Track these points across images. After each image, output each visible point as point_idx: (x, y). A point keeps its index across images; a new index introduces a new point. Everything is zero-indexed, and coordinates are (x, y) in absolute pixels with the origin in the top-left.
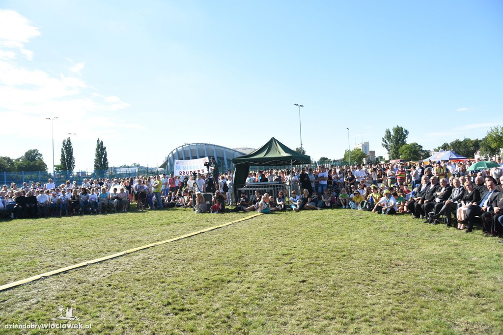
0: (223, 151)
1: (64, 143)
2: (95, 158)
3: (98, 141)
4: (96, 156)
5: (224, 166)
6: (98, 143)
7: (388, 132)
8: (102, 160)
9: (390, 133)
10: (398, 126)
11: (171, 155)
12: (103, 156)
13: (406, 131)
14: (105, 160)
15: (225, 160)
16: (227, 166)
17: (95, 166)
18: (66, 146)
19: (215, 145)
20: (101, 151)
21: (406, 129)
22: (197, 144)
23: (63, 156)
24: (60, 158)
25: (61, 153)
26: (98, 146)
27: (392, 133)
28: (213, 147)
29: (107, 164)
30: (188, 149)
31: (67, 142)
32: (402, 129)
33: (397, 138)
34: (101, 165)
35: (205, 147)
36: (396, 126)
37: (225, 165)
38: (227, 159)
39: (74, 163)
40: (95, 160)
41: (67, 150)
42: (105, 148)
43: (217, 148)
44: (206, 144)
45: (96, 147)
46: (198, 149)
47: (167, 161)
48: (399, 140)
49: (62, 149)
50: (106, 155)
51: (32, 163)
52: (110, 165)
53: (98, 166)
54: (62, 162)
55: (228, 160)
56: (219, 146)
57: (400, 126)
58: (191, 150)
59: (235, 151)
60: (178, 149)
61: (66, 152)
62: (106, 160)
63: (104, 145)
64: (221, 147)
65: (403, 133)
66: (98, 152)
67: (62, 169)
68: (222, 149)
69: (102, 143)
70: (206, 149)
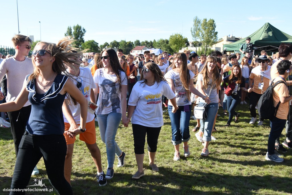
7: (70, 30)
9: (71, 30)
10: (78, 25)
13: (84, 30)
21: (84, 28)
27: (73, 31)
32: (81, 27)
33: (77, 34)
36: (76, 25)
48: (78, 37)
57: (79, 25)
65: (81, 31)
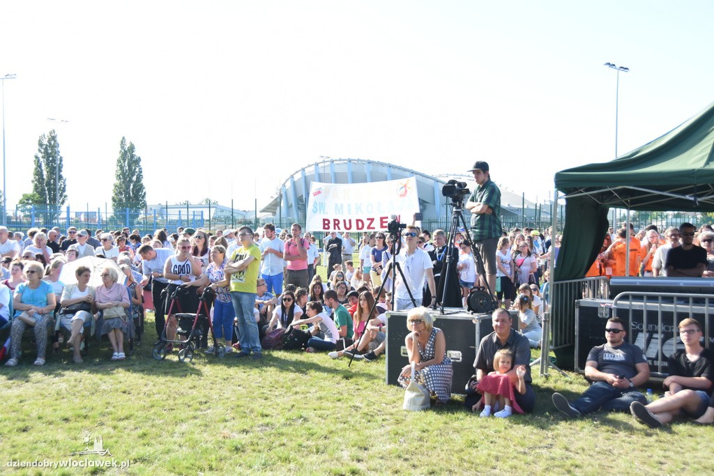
1: (41, 144)
2: (115, 180)
3: (123, 142)
4: (118, 177)
6: (122, 147)
8: (131, 187)
11: (289, 185)
12: (134, 178)
14: (139, 188)
17: (114, 200)
18: (46, 149)
20: (129, 164)
22: (350, 161)
23: (38, 173)
24: (32, 177)
25: (34, 166)
26: (124, 155)
29: (143, 197)
30: (328, 171)
31: (49, 141)
34: (128, 198)
39: (64, 190)
40: (115, 186)
41: (48, 160)
42: (139, 159)
43: (396, 171)
45: (118, 156)
47: (281, 196)
49: (37, 157)
50: (139, 178)
53: (121, 201)
59: (437, 181)
60: (307, 170)
61: (47, 164)
62: (142, 187)
63: (137, 153)
66: (122, 167)
67: (35, 202)
68: (407, 174)
69: (132, 148)
70: (371, 172)
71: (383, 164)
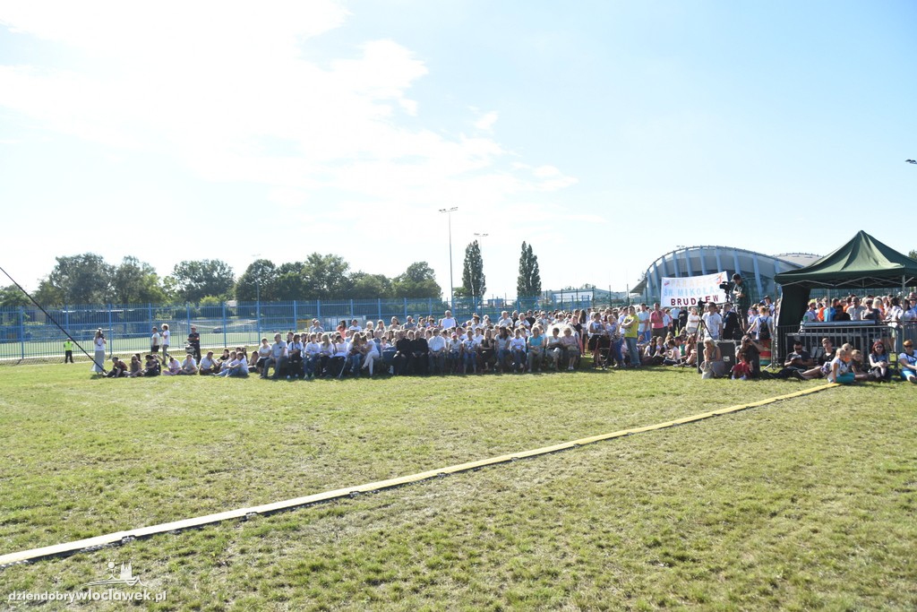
0: (752, 260)
1: (467, 251)
2: (519, 275)
3: (524, 246)
4: (521, 272)
5: (755, 289)
6: (523, 249)
8: (531, 279)
11: (652, 269)
12: (533, 272)
14: (536, 279)
15: (757, 278)
16: (760, 289)
17: (518, 289)
18: (471, 255)
19: (736, 250)
20: (529, 262)
22: (702, 247)
23: (466, 272)
24: (462, 276)
25: (463, 268)
26: (524, 255)
28: (732, 254)
29: (540, 285)
30: (684, 257)
31: (473, 249)
34: (528, 286)
35: (716, 254)
37: (756, 286)
38: (761, 276)
39: (484, 284)
40: (519, 278)
41: (472, 262)
42: (536, 257)
43: (742, 254)
44: (718, 248)
45: (520, 256)
46: (704, 257)
47: (646, 279)
49: (466, 261)
50: (537, 271)
51: (418, 285)
52: (544, 288)
53: (523, 289)
54: (465, 284)
55: (764, 278)
56: (744, 251)
58: (690, 259)
59: (778, 260)
60: (666, 257)
61: (472, 266)
62: (538, 278)
63: (534, 253)
64: (749, 252)
66: (523, 264)
67: (465, 294)
68: (751, 255)
69: (530, 249)
70: (720, 256)
71: (730, 249)
